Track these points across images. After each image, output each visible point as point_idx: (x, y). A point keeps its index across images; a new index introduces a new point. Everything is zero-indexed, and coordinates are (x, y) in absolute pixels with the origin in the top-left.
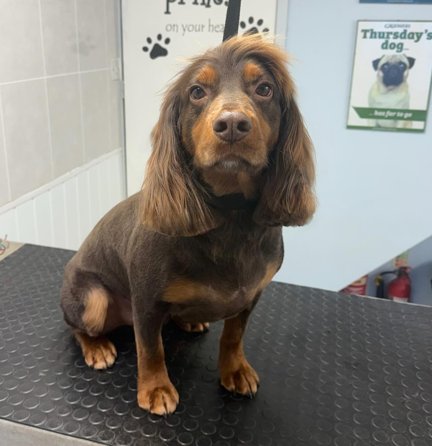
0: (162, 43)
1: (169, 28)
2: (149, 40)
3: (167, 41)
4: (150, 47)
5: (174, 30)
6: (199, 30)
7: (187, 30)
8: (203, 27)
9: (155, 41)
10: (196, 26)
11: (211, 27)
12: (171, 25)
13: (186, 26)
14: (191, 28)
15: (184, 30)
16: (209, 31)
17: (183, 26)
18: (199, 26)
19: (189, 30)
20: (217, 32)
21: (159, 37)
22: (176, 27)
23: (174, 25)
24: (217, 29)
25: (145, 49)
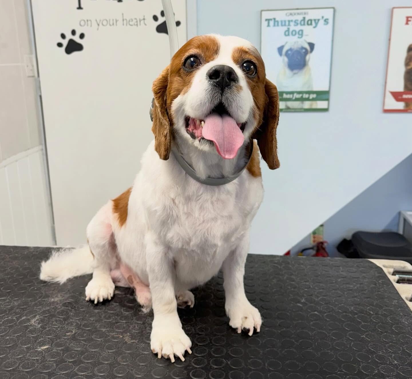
0: (77, 39)
1: (82, 23)
2: (63, 36)
3: (82, 36)
4: (65, 43)
5: (88, 25)
6: (113, 24)
7: (101, 25)
8: (116, 21)
9: (69, 36)
10: (110, 20)
11: (125, 21)
12: (84, 21)
13: (100, 20)
14: (105, 23)
15: (98, 25)
16: (123, 25)
17: (96, 20)
18: (113, 20)
19: (103, 24)
20: (132, 25)
21: (74, 33)
22: (89, 22)
23: (87, 21)
24: (131, 23)
25: (60, 45)
